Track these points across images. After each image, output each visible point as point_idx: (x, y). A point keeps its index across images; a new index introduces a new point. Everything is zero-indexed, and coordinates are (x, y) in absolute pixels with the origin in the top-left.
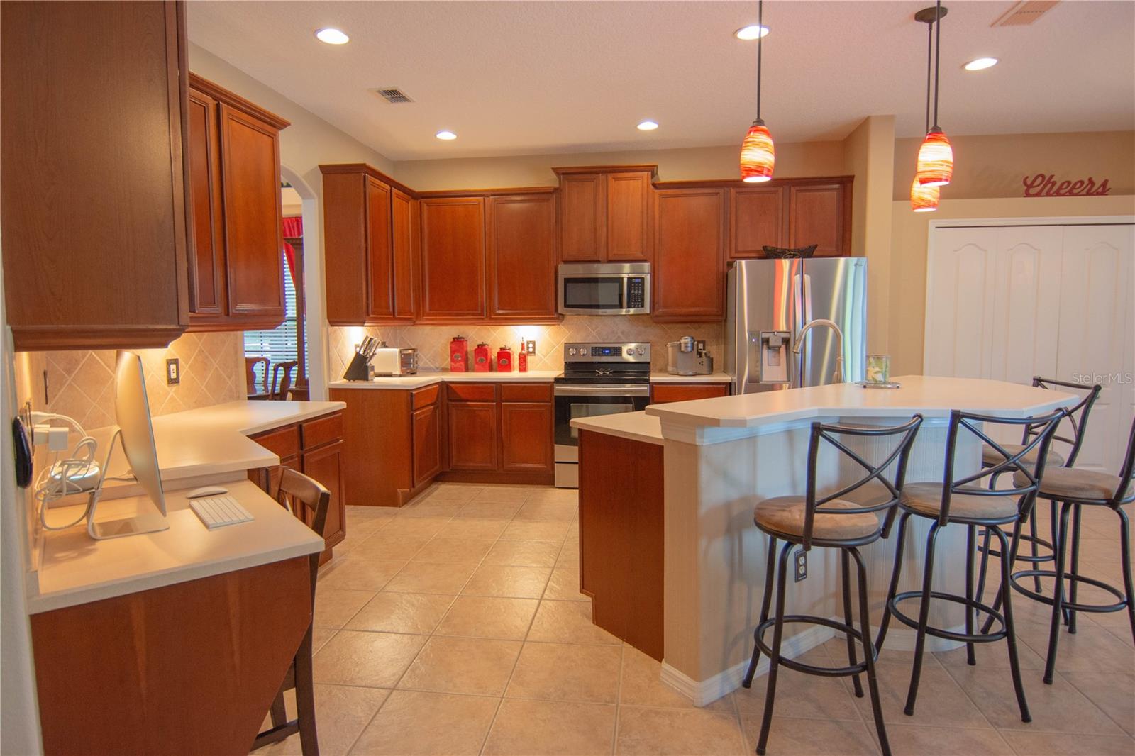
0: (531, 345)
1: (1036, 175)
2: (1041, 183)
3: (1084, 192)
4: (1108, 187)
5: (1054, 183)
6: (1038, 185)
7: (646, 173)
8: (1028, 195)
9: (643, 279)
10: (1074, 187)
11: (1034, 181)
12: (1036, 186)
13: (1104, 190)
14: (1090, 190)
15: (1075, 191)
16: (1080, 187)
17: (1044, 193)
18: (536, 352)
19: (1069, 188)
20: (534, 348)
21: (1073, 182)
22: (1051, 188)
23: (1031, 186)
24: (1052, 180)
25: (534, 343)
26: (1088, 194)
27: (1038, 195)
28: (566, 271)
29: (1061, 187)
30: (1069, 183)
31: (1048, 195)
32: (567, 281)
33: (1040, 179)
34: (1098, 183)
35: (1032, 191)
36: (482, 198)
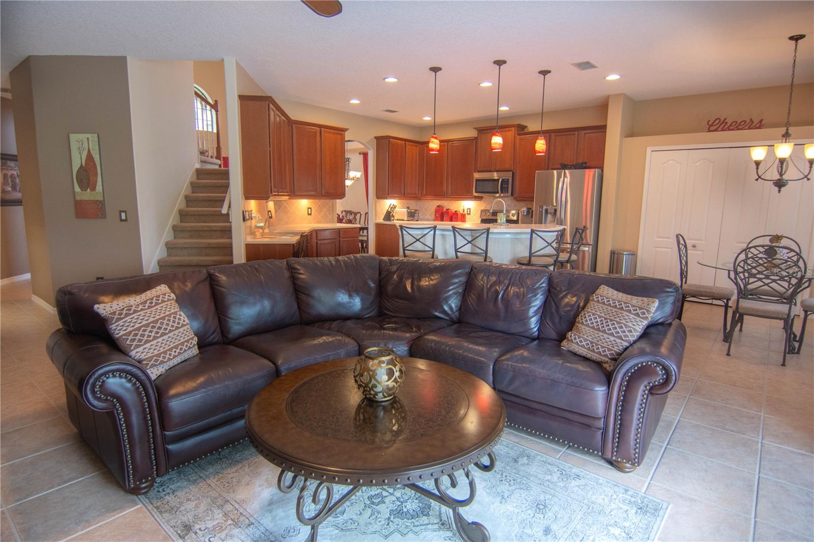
0: (469, 210)
1: (716, 118)
2: (718, 123)
3: (747, 127)
4: (762, 124)
5: (727, 123)
6: (716, 125)
7: (514, 128)
8: (710, 131)
9: (508, 179)
10: (739, 125)
11: (713, 123)
12: (715, 125)
13: (760, 125)
14: (750, 125)
15: (740, 127)
16: (744, 124)
17: (720, 129)
18: (471, 213)
19: (737, 125)
20: (470, 211)
21: (739, 122)
22: (725, 126)
23: (710, 126)
24: (726, 121)
25: (470, 209)
26: (749, 128)
27: (716, 130)
28: (477, 176)
29: (730, 125)
30: (737, 122)
31: (723, 130)
32: (477, 180)
33: (718, 121)
34: (756, 121)
35: (712, 128)
36: (446, 143)
